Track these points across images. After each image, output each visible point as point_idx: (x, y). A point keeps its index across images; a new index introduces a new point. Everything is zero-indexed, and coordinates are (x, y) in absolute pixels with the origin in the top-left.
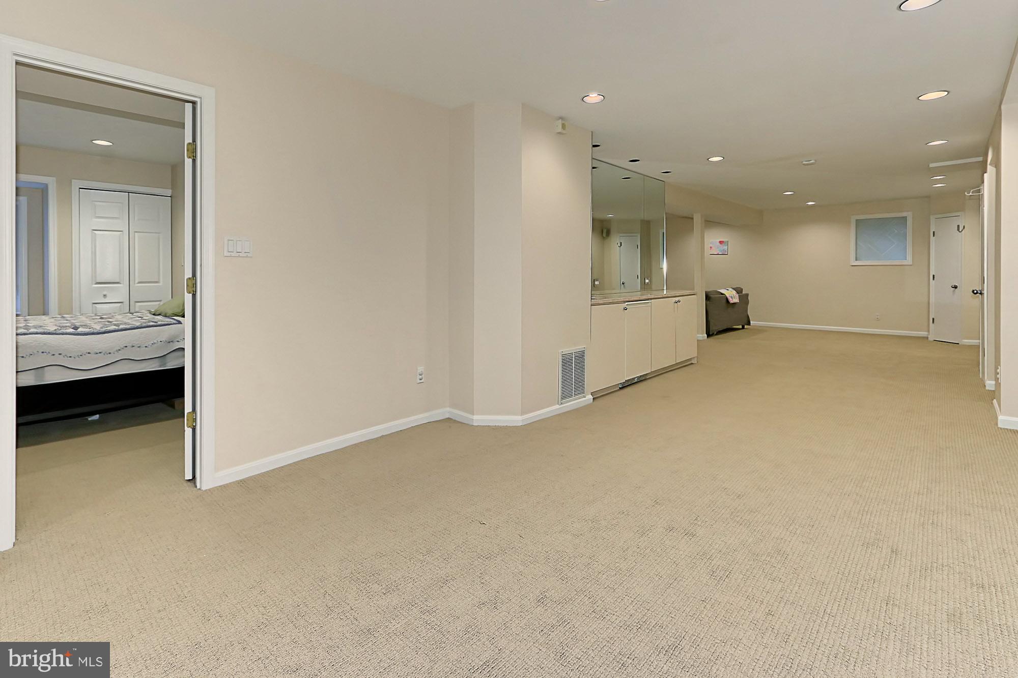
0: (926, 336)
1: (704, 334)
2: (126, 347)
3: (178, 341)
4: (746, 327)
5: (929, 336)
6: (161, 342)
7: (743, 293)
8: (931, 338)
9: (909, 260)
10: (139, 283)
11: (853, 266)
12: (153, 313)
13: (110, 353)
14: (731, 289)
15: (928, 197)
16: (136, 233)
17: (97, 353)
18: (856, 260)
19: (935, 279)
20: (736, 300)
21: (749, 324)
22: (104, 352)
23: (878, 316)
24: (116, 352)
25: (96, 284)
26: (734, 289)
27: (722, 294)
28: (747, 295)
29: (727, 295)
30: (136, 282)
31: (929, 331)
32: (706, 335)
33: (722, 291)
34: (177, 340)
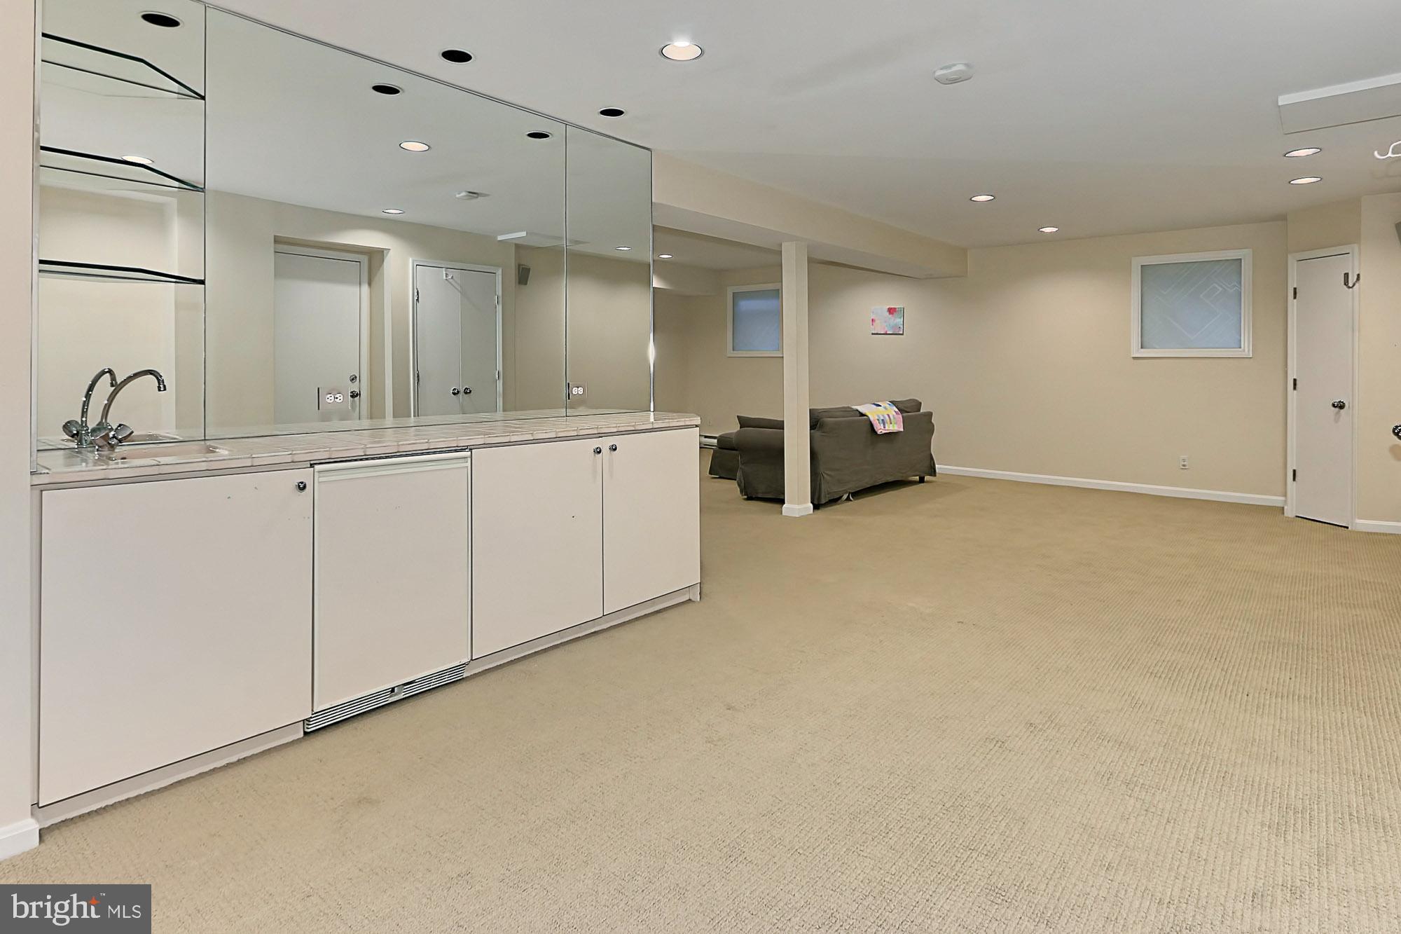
0: (1280, 505)
1: (805, 503)
4: (927, 478)
5: (1286, 508)
7: (921, 411)
8: (1290, 512)
9: (1247, 348)
11: (1134, 358)
14: (885, 404)
15: (1282, 218)
18: (1142, 348)
19: (1298, 386)
20: (896, 426)
21: (933, 472)
23: (1184, 460)
26: (893, 403)
27: (862, 415)
28: (930, 415)
29: (872, 419)
31: (1285, 495)
32: (811, 505)
33: (861, 409)
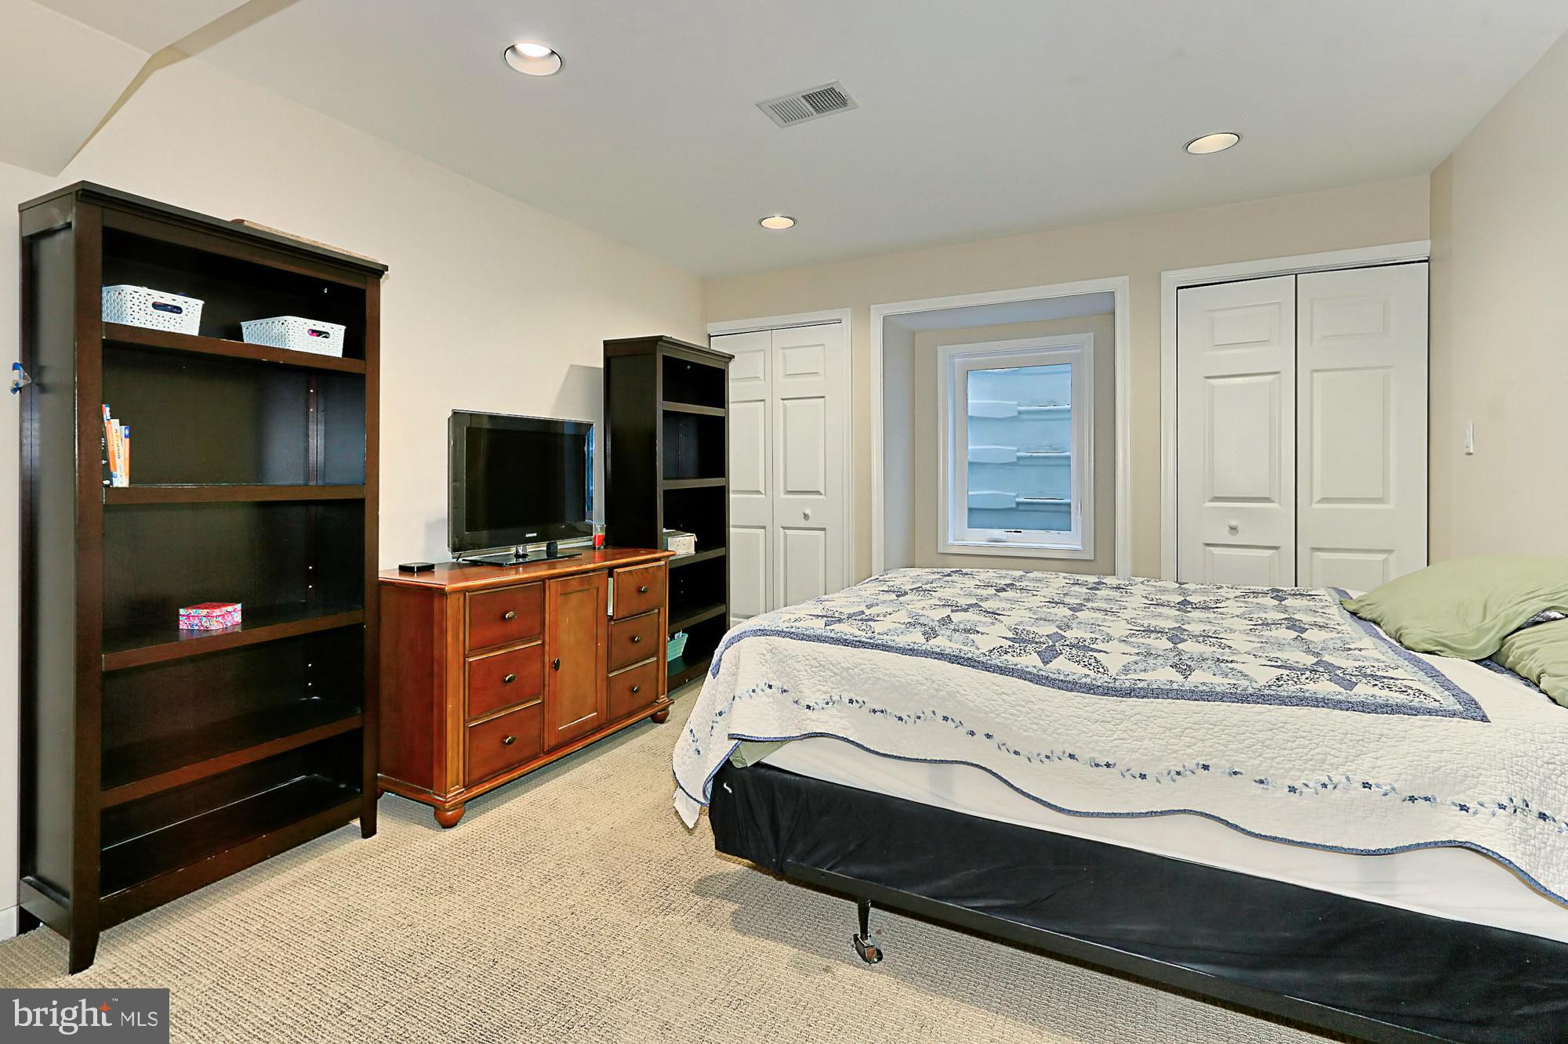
2: (1206, 767)
3: (1463, 808)
6: (1366, 785)
10: (1324, 500)
12: (1352, 608)
13: (1143, 776)
16: (1315, 374)
17: (1097, 765)
22: (1120, 767)
24: (1166, 780)
25: (1211, 501)
30: (1317, 498)
34: (1461, 799)
